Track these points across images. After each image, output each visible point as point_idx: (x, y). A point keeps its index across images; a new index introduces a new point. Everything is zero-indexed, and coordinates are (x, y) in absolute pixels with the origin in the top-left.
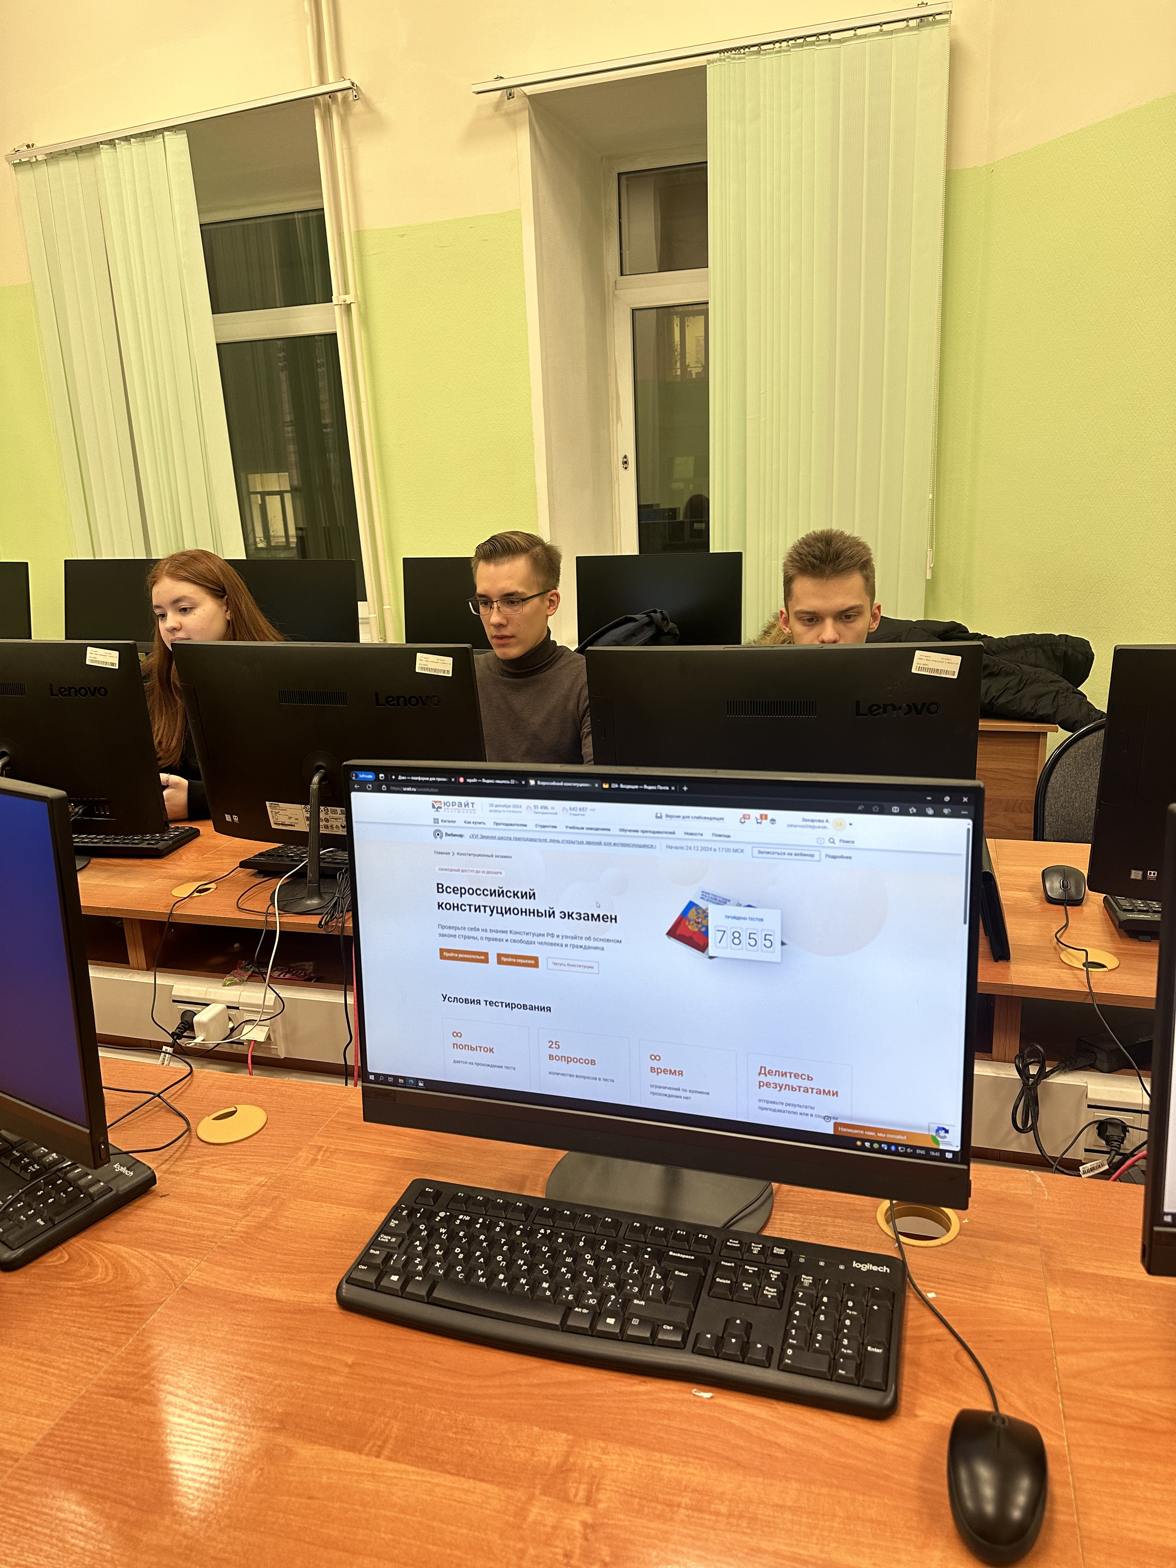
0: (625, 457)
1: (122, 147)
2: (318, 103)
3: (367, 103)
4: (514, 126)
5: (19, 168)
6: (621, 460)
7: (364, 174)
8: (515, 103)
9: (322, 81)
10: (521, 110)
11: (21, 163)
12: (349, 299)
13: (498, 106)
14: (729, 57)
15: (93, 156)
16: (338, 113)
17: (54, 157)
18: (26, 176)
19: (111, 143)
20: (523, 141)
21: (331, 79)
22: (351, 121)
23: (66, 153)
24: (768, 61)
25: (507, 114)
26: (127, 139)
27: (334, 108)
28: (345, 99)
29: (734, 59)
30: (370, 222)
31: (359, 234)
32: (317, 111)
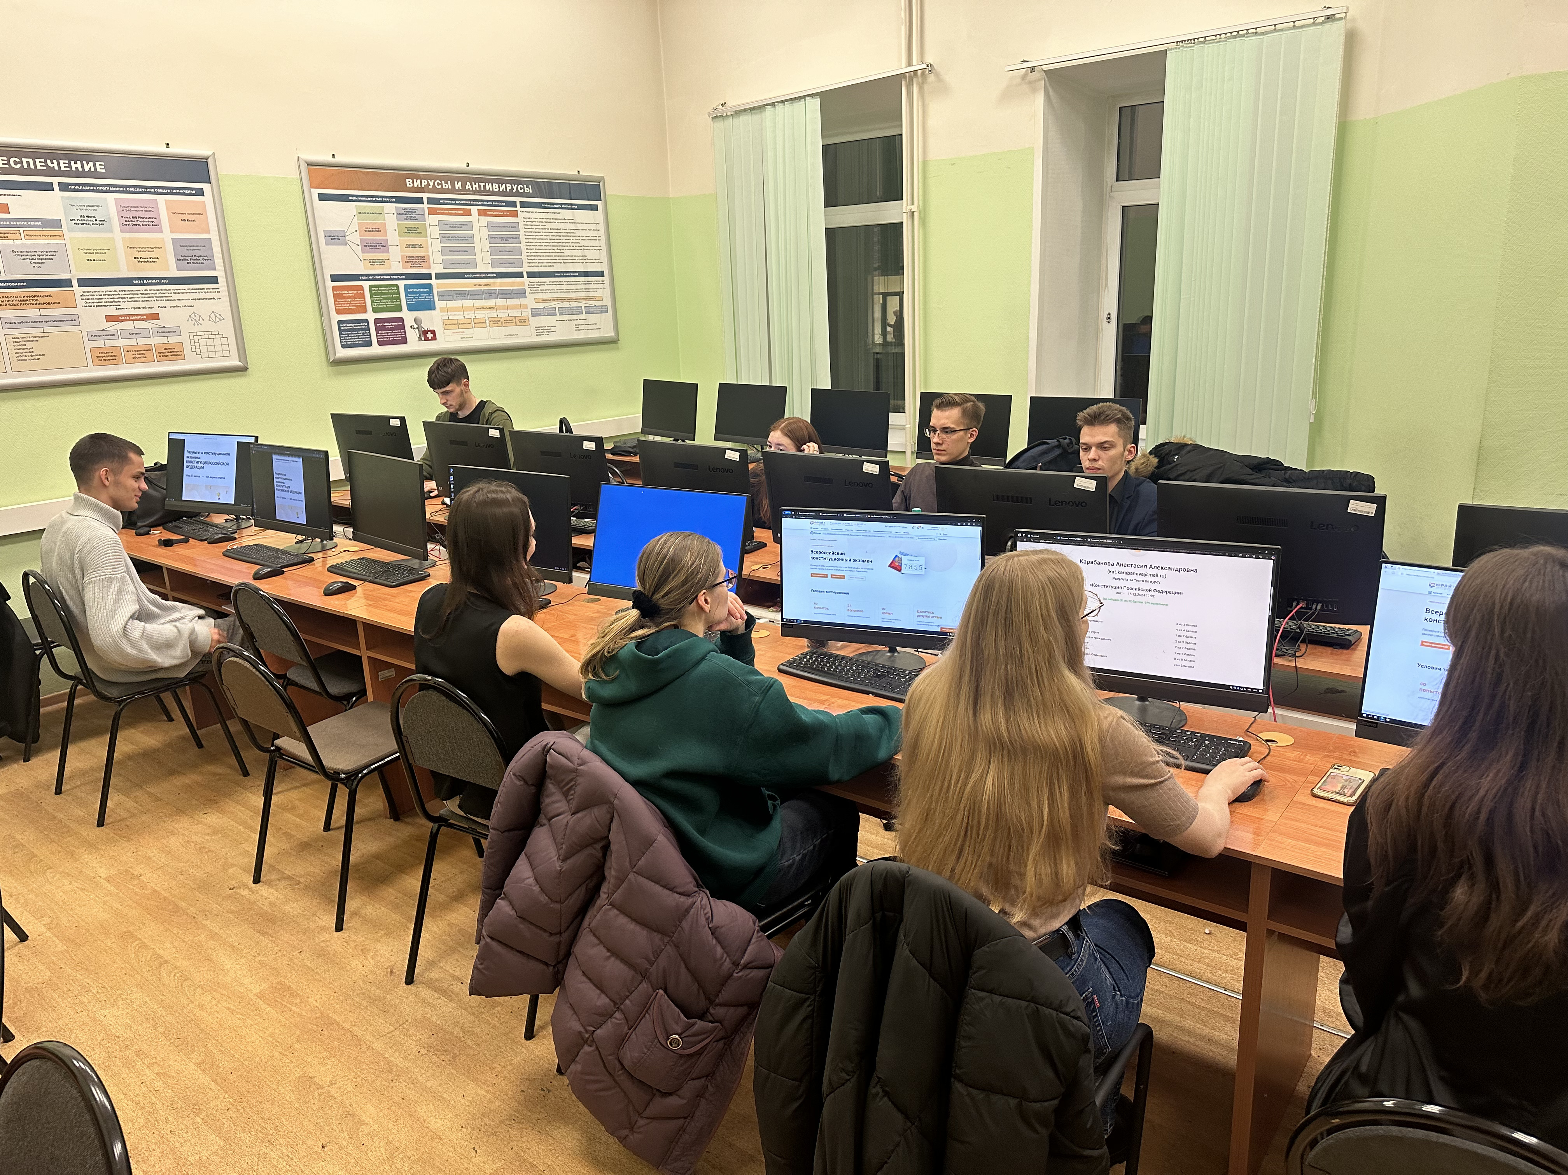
0: (1109, 314)
1: (779, 107)
2: (905, 77)
3: (937, 75)
4: (1034, 91)
5: (716, 120)
6: (1106, 316)
7: (932, 123)
8: (1036, 75)
9: (910, 64)
10: (1039, 80)
11: (717, 117)
12: (914, 208)
13: (1024, 77)
14: (1183, 46)
15: (761, 112)
16: (918, 84)
17: (738, 113)
18: (720, 124)
19: (773, 104)
20: (1040, 100)
21: (915, 62)
22: (926, 87)
23: (745, 110)
24: (1209, 49)
25: (1030, 83)
26: (782, 102)
27: (915, 80)
28: (923, 74)
29: (1186, 47)
30: (934, 155)
31: (925, 162)
32: (903, 83)
